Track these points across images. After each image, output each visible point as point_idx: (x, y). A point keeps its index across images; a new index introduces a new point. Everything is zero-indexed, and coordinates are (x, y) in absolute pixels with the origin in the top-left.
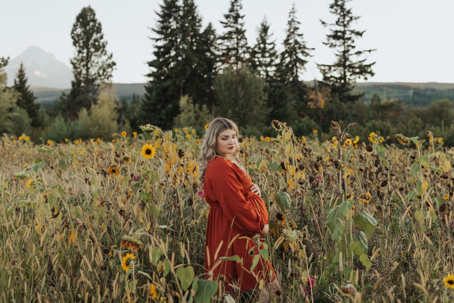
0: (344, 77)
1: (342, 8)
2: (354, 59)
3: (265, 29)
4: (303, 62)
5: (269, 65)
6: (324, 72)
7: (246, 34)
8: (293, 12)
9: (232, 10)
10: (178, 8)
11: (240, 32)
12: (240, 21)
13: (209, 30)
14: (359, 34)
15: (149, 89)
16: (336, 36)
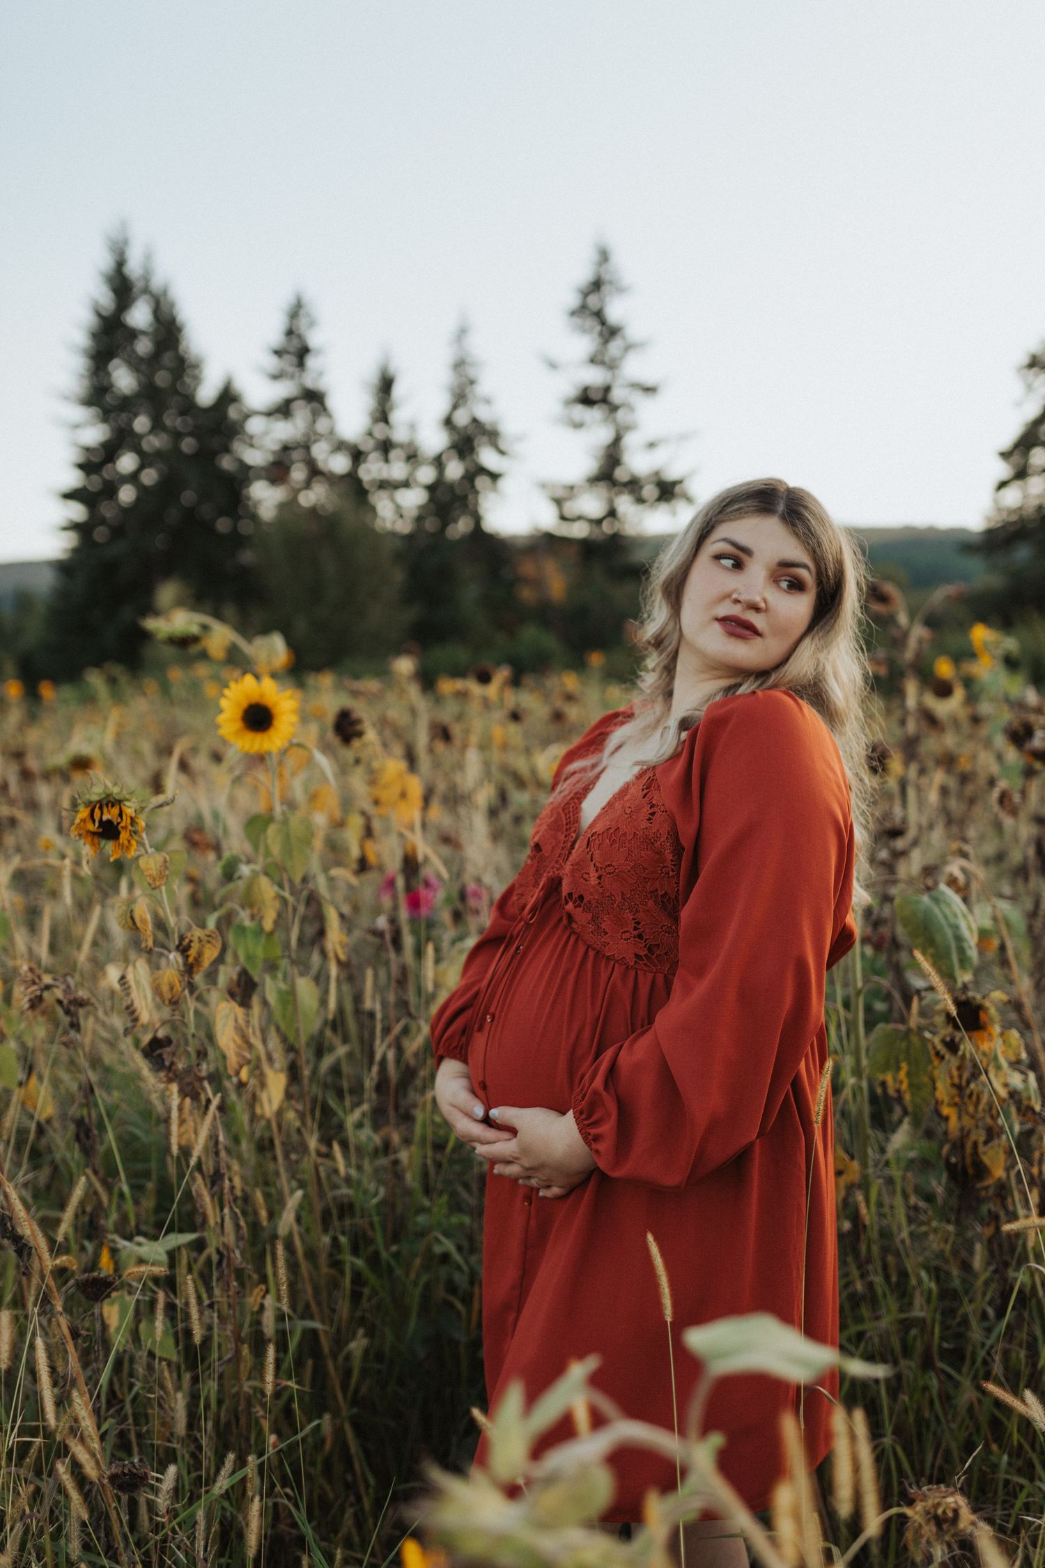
0: (612, 513)
1: (599, 315)
2: (637, 462)
3: (386, 385)
4: (494, 477)
5: (406, 484)
6: (559, 502)
7: (332, 402)
8: (462, 333)
9: (290, 333)
10: (133, 334)
11: (314, 398)
12: (310, 362)
13: (228, 396)
14: (649, 390)
15: (64, 568)
16: (586, 398)
